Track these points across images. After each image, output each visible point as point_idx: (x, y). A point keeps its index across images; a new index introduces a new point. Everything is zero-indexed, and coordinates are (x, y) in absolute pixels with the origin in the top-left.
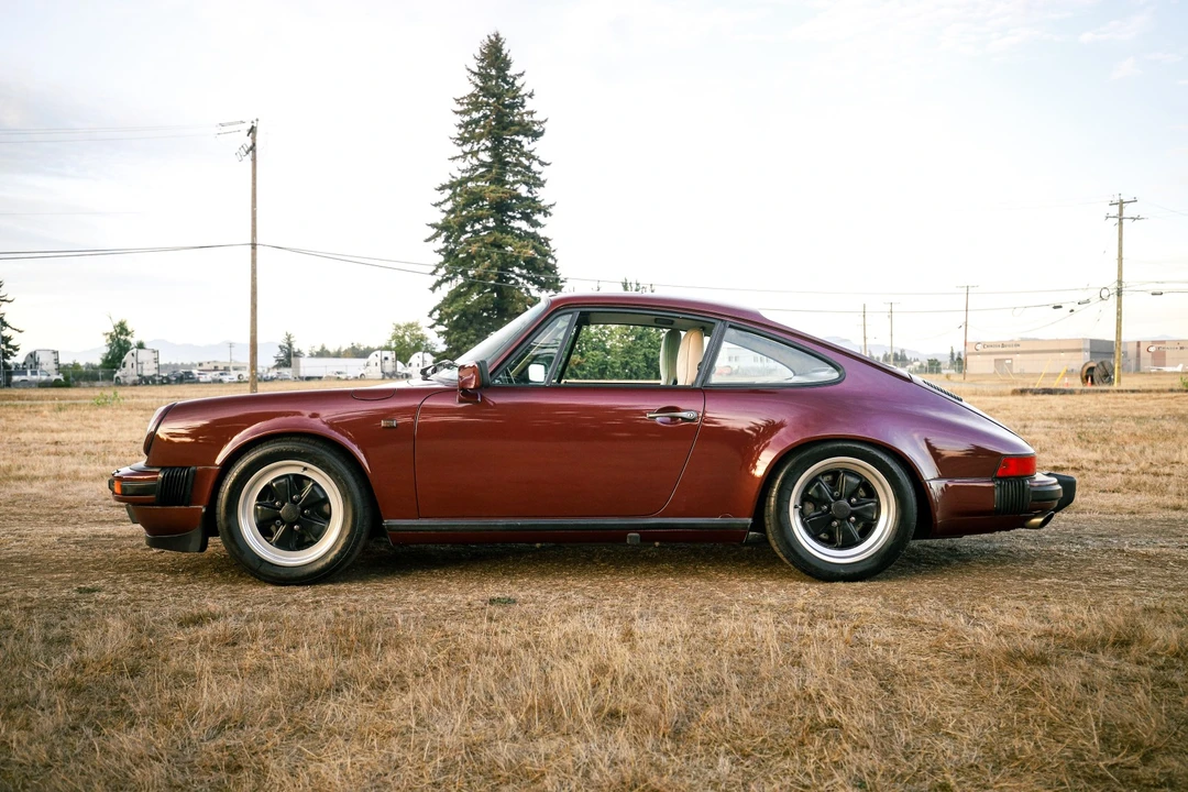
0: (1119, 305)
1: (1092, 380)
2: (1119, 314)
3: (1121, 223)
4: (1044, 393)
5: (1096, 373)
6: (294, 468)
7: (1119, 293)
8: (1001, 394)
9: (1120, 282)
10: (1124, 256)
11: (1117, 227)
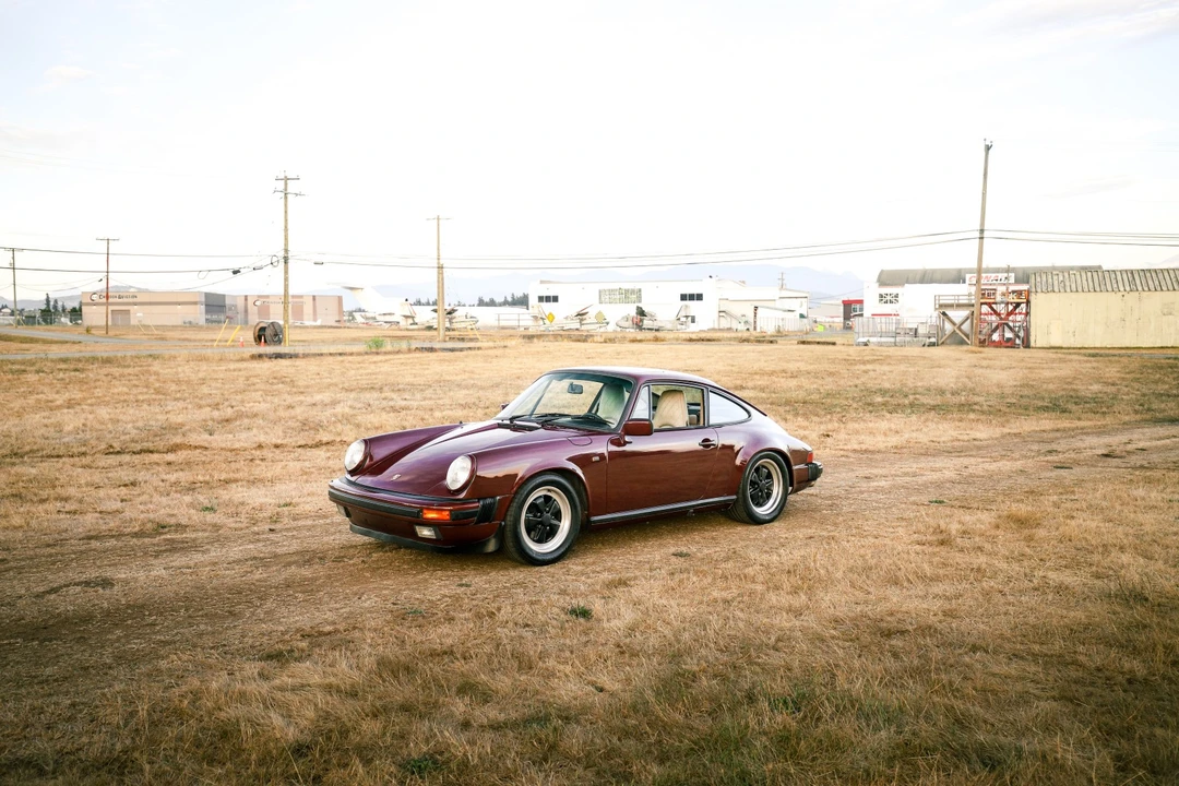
0: (286, 272)
1: (265, 341)
2: (286, 279)
3: (286, 198)
4: (276, 358)
5: (268, 332)
6: (541, 492)
7: (286, 260)
8: (242, 360)
9: (286, 251)
10: (289, 227)
11: (283, 200)
